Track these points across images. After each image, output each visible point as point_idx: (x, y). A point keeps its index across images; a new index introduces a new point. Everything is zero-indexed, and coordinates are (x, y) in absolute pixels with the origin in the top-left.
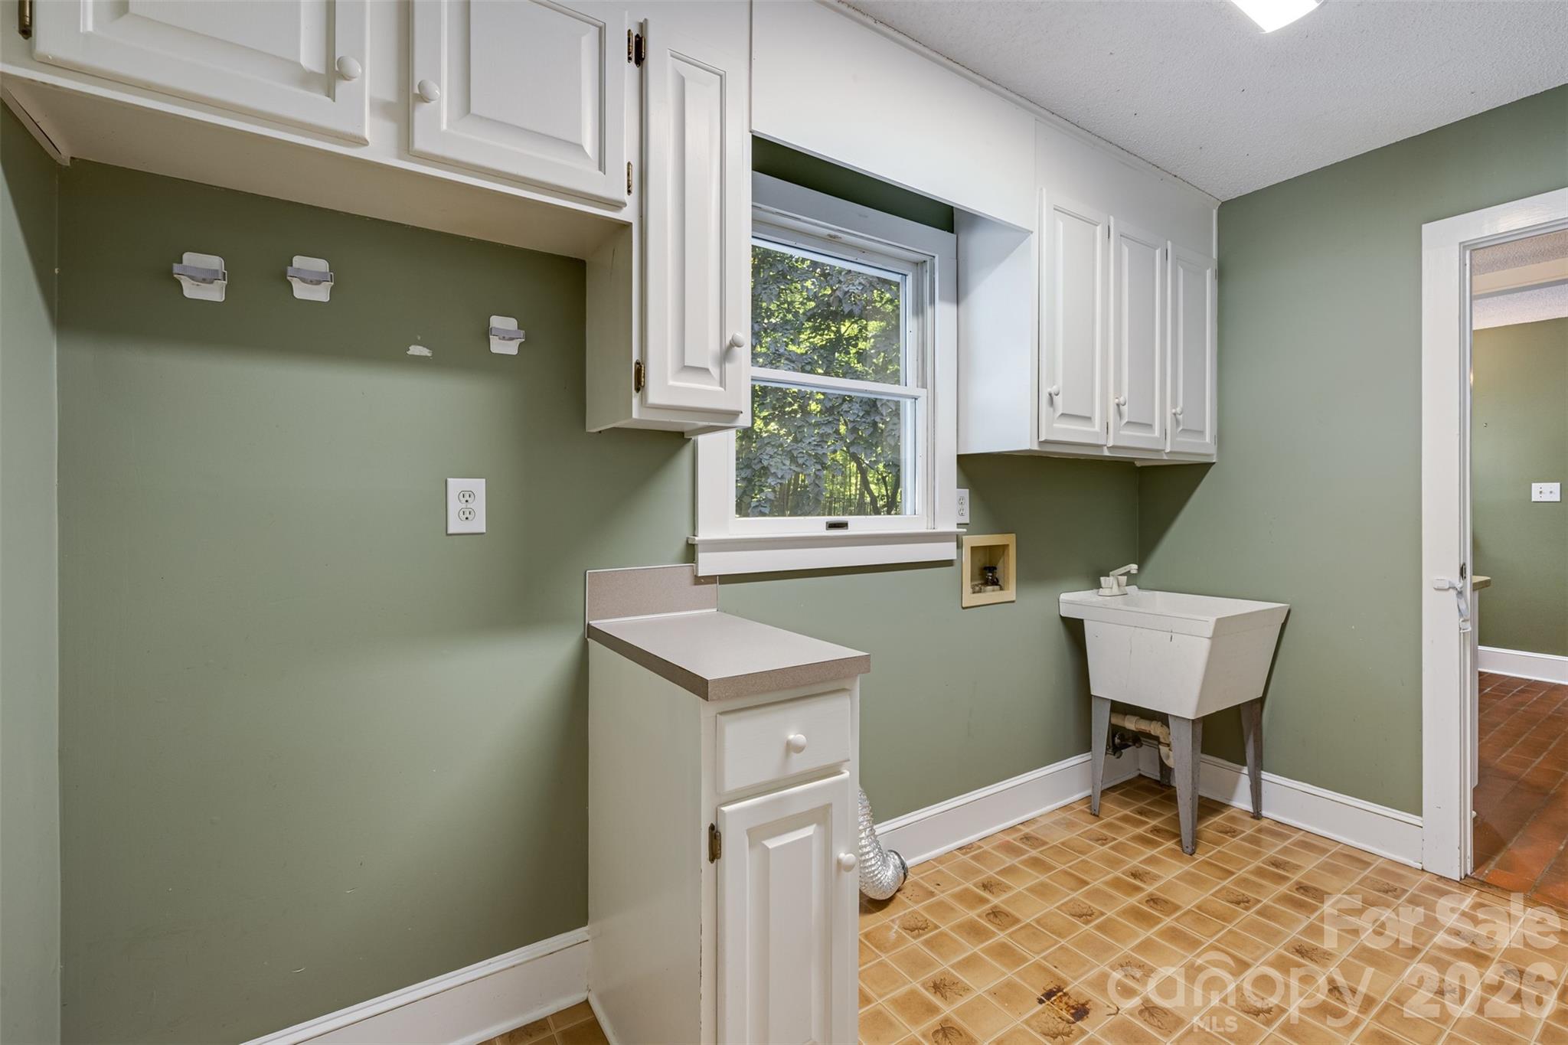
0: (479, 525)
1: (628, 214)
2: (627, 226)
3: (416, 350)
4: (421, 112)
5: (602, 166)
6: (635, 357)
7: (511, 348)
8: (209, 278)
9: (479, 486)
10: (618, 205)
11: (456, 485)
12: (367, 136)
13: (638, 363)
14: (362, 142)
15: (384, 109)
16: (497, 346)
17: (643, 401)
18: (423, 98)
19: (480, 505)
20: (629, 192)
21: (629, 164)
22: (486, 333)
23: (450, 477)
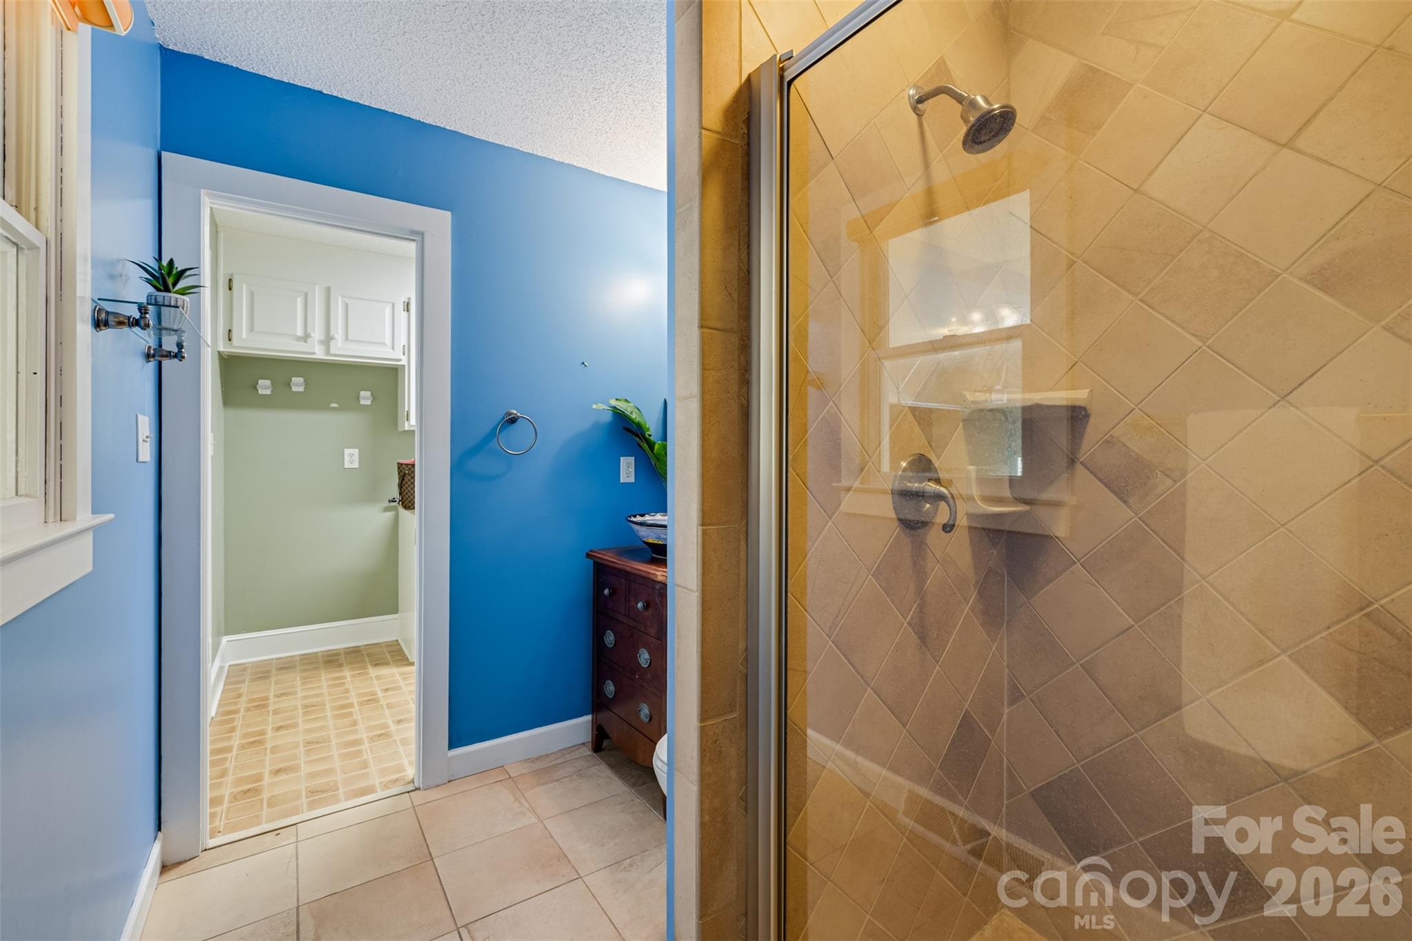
0: (356, 465)
1: (404, 362)
2: (404, 366)
3: (334, 405)
4: (332, 343)
5: (393, 349)
6: (406, 409)
7: (369, 402)
8: (266, 388)
9: (356, 451)
10: (400, 360)
11: (347, 451)
12: (316, 352)
13: (407, 411)
14: (314, 353)
15: (321, 342)
16: (362, 402)
17: (409, 424)
18: (333, 338)
19: (356, 458)
20: (404, 354)
21: (404, 346)
22: (358, 398)
23: (346, 448)
